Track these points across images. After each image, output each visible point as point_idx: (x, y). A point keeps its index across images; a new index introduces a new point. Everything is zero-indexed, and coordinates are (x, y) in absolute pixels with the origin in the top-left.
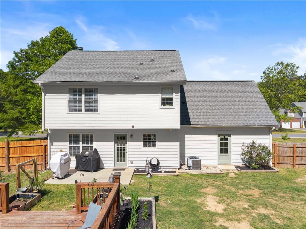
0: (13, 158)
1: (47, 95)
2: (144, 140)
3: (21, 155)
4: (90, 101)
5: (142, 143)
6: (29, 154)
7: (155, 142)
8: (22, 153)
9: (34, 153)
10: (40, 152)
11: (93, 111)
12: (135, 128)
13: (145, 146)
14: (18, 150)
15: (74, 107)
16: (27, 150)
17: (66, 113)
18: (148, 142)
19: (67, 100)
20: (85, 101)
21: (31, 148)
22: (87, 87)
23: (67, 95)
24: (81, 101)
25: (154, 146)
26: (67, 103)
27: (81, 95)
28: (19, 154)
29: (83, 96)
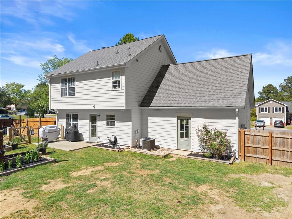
1: (52, 85)
2: (107, 120)
4: (71, 88)
5: (105, 122)
7: (114, 121)
11: (73, 95)
12: (96, 108)
13: (108, 125)
15: (64, 93)
17: (60, 98)
18: (110, 121)
19: (60, 88)
20: (69, 88)
22: (69, 77)
23: (60, 84)
24: (67, 88)
25: (114, 125)
26: (60, 90)
29: (68, 84)
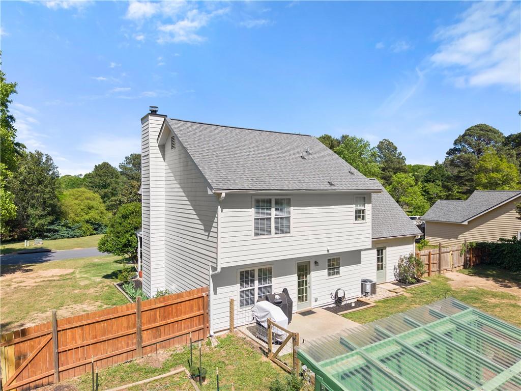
0: (149, 331)
2: (328, 267)
3: (163, 322)
4: (281, 218)
5: (326, 272)
6: (177, 316)
7: (339, 267)
8: (165, 318)
9: (185, 313)
10: (196, 309)
11: (284, 233)
12: (330, 252)
13: (329, 274)
14: (158, 313)
15: (262, 228)
16: (174, 311)
17: (250, 238)
18: (332, 268)
19: (252, 218)
20: (275, 218)
21: (181, 306)
22: (277, 197)
23: (253, 210)
24: (270, 218)
25: (338, 273)
26: (252, 223)
27: (270, 209)
28: (158, 321)
29: (273, 210)
